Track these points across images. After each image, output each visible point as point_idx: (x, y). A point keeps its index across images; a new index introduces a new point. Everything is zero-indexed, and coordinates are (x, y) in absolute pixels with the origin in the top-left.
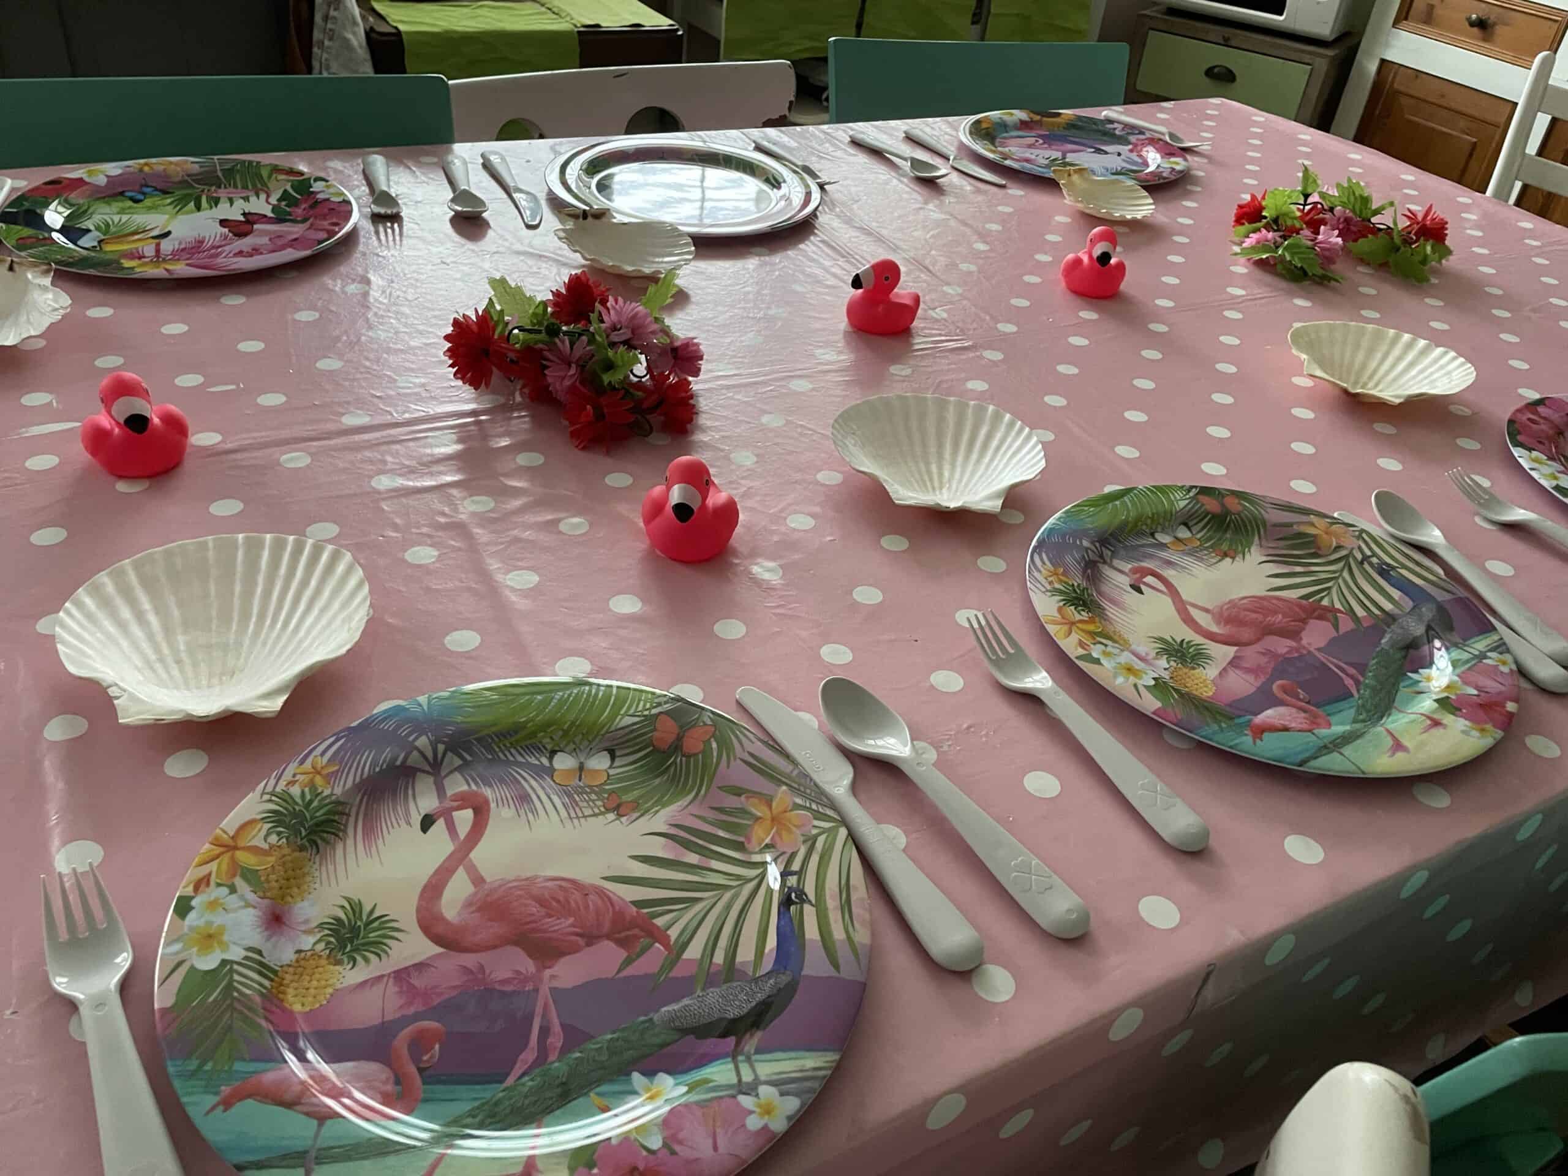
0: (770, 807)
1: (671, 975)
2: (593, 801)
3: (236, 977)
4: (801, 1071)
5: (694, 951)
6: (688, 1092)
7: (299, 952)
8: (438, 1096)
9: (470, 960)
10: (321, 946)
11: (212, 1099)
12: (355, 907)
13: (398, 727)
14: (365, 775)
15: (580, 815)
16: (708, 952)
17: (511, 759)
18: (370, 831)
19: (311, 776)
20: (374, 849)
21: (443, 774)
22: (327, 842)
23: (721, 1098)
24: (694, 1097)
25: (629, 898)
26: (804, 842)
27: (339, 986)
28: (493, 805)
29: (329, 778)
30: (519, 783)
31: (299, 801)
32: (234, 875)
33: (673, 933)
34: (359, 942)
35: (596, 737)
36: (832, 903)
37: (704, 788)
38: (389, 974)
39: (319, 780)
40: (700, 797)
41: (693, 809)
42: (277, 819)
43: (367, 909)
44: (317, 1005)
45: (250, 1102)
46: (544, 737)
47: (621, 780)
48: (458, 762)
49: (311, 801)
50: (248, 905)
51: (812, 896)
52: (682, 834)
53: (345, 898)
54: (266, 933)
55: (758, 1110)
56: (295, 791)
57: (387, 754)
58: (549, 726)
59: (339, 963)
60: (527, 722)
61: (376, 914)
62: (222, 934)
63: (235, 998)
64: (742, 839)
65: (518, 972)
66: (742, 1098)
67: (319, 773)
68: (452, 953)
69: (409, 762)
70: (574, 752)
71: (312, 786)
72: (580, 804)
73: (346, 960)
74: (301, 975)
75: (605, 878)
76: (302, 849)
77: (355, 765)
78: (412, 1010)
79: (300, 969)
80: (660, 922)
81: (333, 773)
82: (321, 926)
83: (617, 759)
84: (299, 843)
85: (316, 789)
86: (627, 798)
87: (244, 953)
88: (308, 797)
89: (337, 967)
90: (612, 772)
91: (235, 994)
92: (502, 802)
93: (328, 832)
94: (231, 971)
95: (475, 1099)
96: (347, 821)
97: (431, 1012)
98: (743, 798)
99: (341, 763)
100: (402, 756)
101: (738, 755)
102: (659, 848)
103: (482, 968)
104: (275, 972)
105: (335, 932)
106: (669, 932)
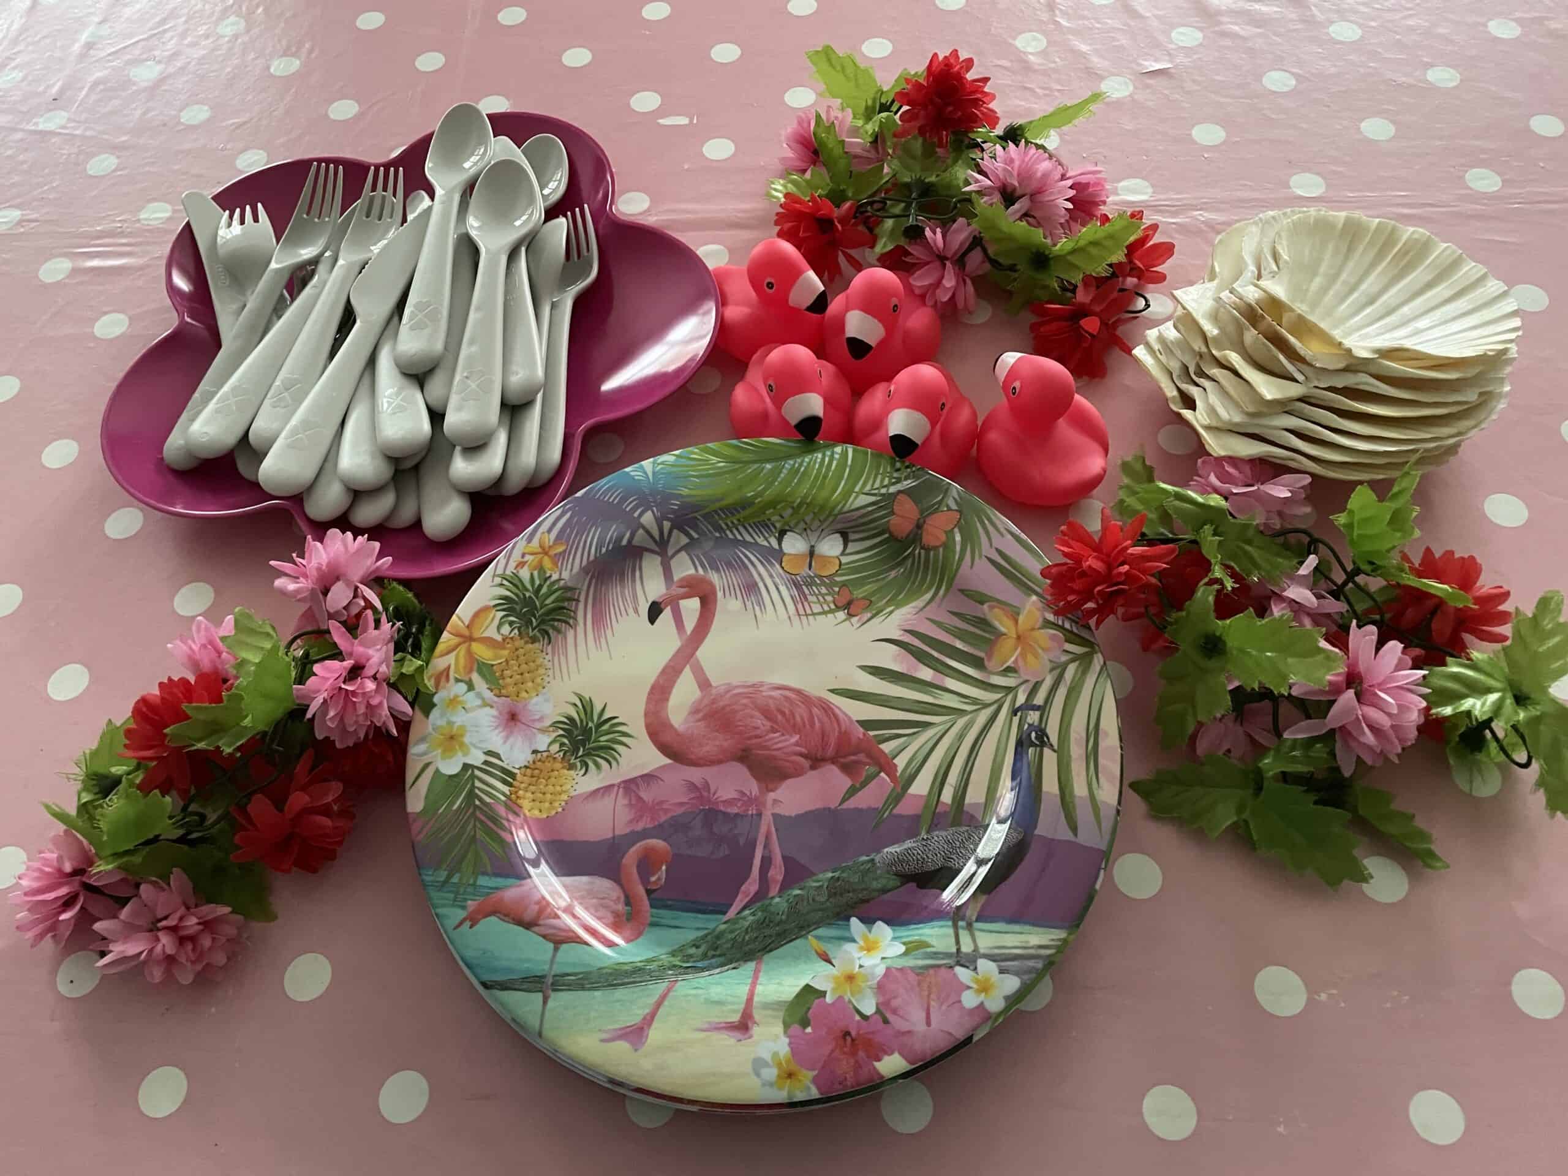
0: (1016, 621)
1: (895, 811)
2: (823, 596)
3: (477, 784)
4: (1025, 948)
5: (921, 786)
6: (905, 954)
7: (535, 752)
8: (664, 921)
9: (695, 775)
10: (555, 747)
11: (462, 914)
12: (586, 706)
13: (624, 499)
14: (592, 558)
15: (809, 611)
16: (936, 790)
17: (739, 537)
18: (600, 620)
19: (540, 556)
20: (603, 640)
21: (670, 553)
22: (559, 631)
23: (939, 966)
24: (910, 962)
25: (856, 717)
26: (1052, 670)
27: (573, 793)
28: (720, 594)
29: (557, 559)
30: (746, 568)
31: (529, 586)
32: (471, 671)
33: (901, 762)
34: (592, 745)
35: (828, 516)
36: (1077, 751)
37: (943, 588)
38: (620, 784)
39: (547, 563)
40: (937, 599)
41: (930, 612)
42: (508, 605)
43: (598, 708)
44: (553, 812)
45: (493, 919)
46: (773, 514)
47: (855, 570)
48: (685, 540)
49: (541, 586)
50: (486, 704)
51: (1054, 739)
52: (916, 642)
53: (576, 694)
54: (504, 734)
55: (975, 986)
56: (525, 574)
57: (612, 532)
58: (780, 502)
59: (572, 767)
60: (755, 497)
61: (606, 716)
62: (462, 736)
63: (476, 807)
64: (982, 654)
65: (743, 794)
66: (959, 970)
67: (546, 553)
68: (678, 765)
69: (636, 542)
70: (805, 531)
71: (541, 569)
72: (810, 598)
73: (579, 764)
74: (539, 778)
75: (832, 691)
76: (534, 640)
77: (582, 544)
78: (639, 827)
79: (537, 772)
80: (887, 747)
81: (560, 554)
82: (555, 725)
83: (850, 545)
84: (531, 634)
85: (545, 572)
86: (859, 593)
87: (483, 758)
88: (537, 582)
89: (572, 772)
90: (844, 560)
91: (477, 802)
92: (728, 590)
93: (559, 620)
94: (473, 777)
95: (698, 929)
96: (577, 606)
97: (659, 831)
98: (985, 606)
99: (567, 542)
100: (628, 535)
101: (984, 553)
102: (890, 658)
103: (707, 786)
104: (513, 775)
105: (568, 733)
106: (895, 761)
